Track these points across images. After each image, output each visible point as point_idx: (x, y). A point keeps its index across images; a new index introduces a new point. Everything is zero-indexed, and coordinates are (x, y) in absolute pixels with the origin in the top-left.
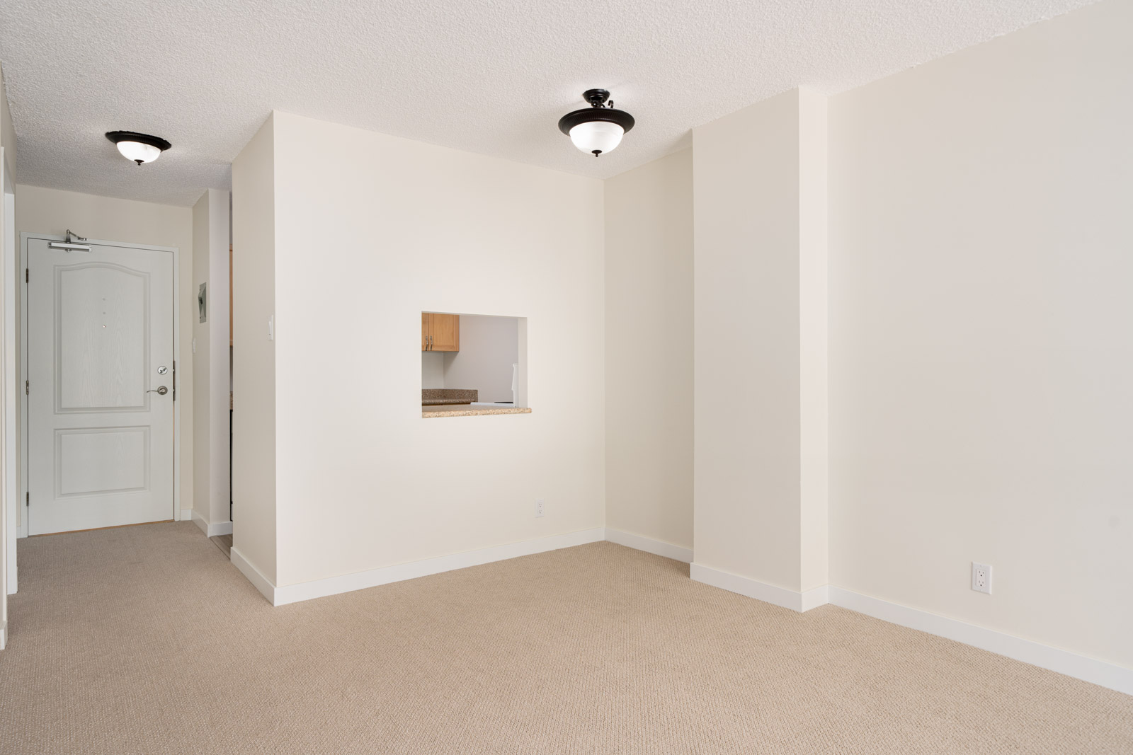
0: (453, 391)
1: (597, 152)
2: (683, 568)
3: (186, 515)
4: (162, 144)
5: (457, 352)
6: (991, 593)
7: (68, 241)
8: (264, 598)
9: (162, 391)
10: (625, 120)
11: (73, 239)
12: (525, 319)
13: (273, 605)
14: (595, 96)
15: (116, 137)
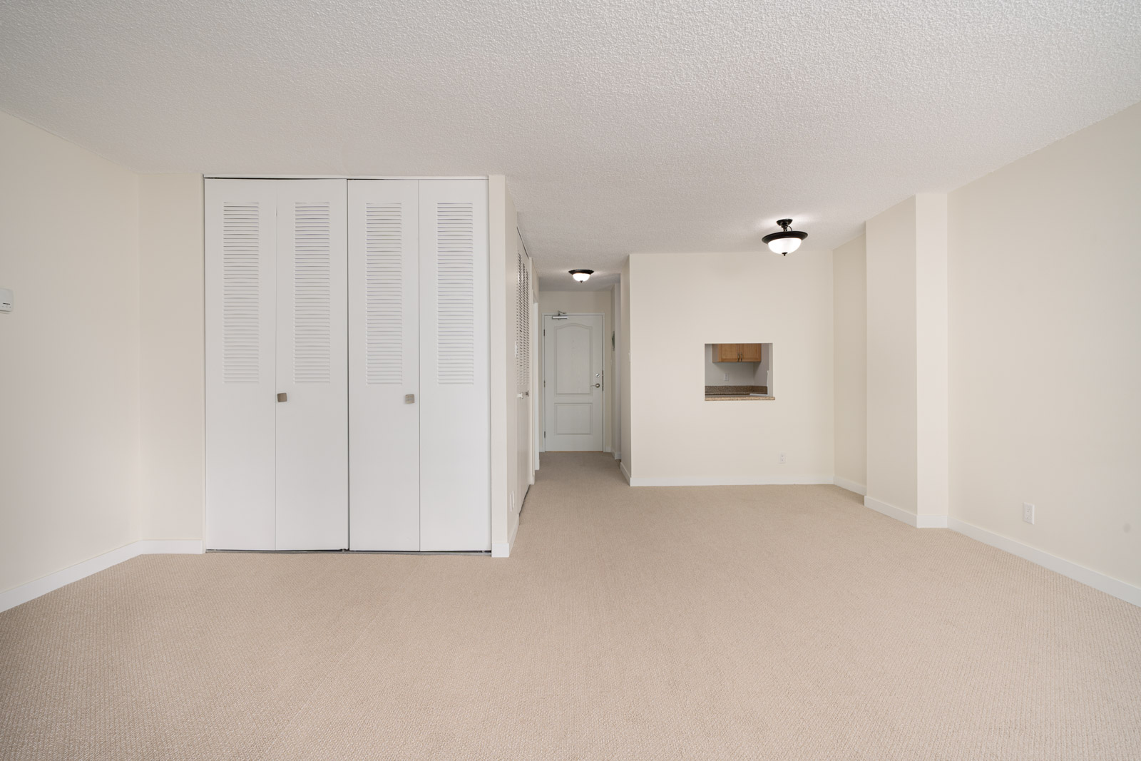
0: (758, 387)
1: (785, 254)
2: (860, 499)
3: (608, 450)
4: (589, 272)
5: (760, 362)
6: (1033, 523)
7: (559, 315)
8: (626, 480)
9: (598, 385)
10: (801, 235)
11: (561, 314)
12: (771, 344)
13: (629, 485)
14: (784, 223)
15: (573, 272)
